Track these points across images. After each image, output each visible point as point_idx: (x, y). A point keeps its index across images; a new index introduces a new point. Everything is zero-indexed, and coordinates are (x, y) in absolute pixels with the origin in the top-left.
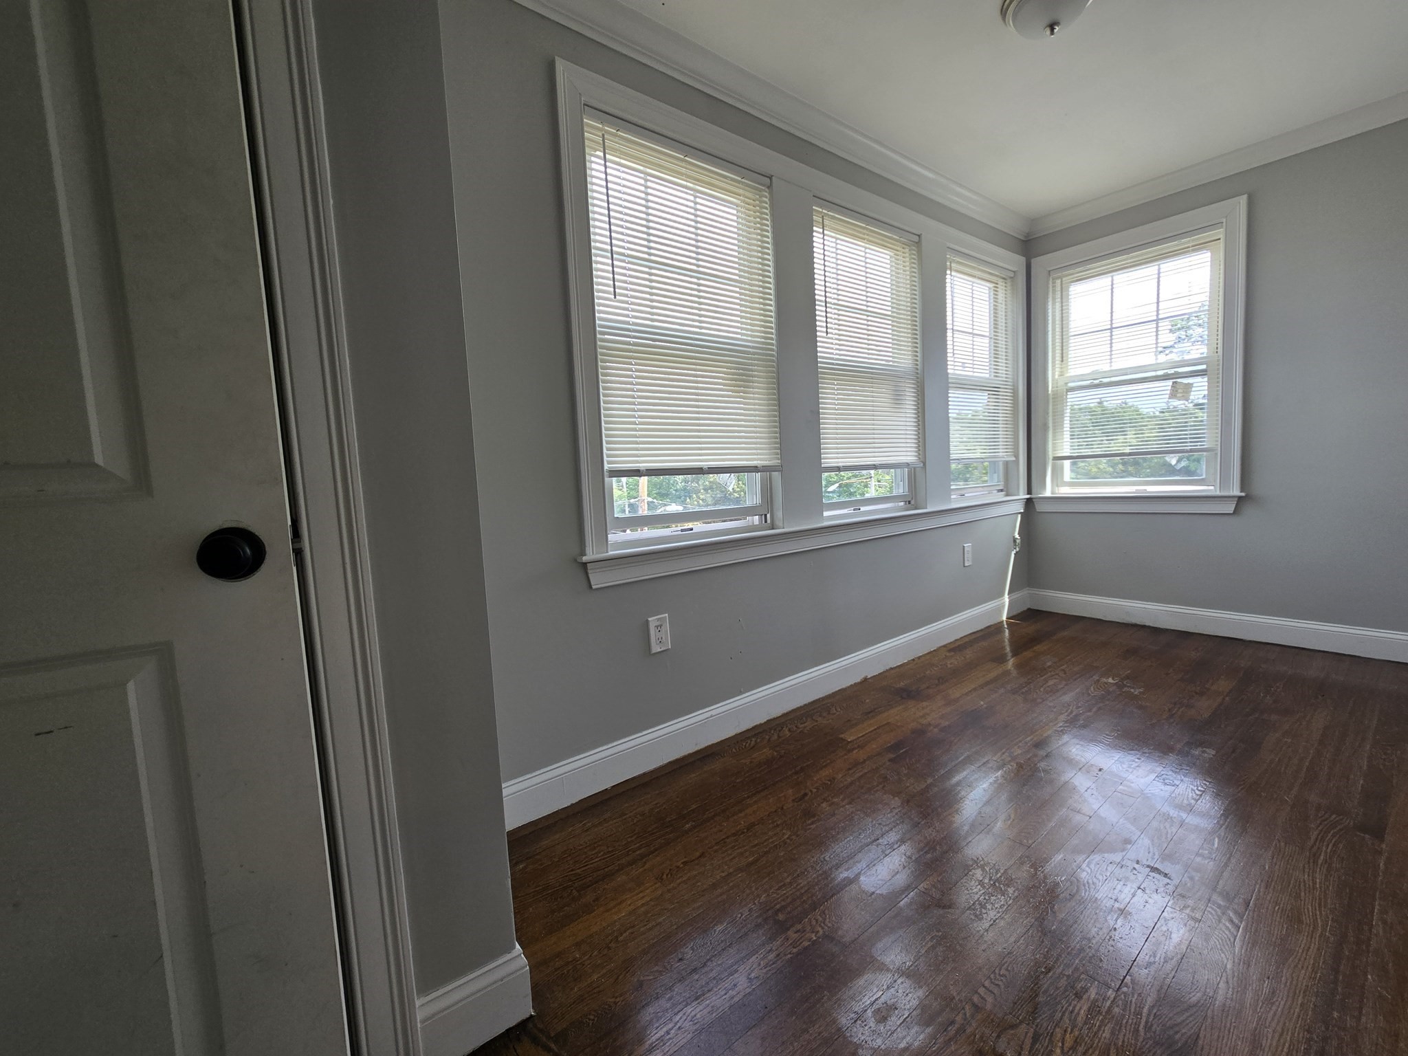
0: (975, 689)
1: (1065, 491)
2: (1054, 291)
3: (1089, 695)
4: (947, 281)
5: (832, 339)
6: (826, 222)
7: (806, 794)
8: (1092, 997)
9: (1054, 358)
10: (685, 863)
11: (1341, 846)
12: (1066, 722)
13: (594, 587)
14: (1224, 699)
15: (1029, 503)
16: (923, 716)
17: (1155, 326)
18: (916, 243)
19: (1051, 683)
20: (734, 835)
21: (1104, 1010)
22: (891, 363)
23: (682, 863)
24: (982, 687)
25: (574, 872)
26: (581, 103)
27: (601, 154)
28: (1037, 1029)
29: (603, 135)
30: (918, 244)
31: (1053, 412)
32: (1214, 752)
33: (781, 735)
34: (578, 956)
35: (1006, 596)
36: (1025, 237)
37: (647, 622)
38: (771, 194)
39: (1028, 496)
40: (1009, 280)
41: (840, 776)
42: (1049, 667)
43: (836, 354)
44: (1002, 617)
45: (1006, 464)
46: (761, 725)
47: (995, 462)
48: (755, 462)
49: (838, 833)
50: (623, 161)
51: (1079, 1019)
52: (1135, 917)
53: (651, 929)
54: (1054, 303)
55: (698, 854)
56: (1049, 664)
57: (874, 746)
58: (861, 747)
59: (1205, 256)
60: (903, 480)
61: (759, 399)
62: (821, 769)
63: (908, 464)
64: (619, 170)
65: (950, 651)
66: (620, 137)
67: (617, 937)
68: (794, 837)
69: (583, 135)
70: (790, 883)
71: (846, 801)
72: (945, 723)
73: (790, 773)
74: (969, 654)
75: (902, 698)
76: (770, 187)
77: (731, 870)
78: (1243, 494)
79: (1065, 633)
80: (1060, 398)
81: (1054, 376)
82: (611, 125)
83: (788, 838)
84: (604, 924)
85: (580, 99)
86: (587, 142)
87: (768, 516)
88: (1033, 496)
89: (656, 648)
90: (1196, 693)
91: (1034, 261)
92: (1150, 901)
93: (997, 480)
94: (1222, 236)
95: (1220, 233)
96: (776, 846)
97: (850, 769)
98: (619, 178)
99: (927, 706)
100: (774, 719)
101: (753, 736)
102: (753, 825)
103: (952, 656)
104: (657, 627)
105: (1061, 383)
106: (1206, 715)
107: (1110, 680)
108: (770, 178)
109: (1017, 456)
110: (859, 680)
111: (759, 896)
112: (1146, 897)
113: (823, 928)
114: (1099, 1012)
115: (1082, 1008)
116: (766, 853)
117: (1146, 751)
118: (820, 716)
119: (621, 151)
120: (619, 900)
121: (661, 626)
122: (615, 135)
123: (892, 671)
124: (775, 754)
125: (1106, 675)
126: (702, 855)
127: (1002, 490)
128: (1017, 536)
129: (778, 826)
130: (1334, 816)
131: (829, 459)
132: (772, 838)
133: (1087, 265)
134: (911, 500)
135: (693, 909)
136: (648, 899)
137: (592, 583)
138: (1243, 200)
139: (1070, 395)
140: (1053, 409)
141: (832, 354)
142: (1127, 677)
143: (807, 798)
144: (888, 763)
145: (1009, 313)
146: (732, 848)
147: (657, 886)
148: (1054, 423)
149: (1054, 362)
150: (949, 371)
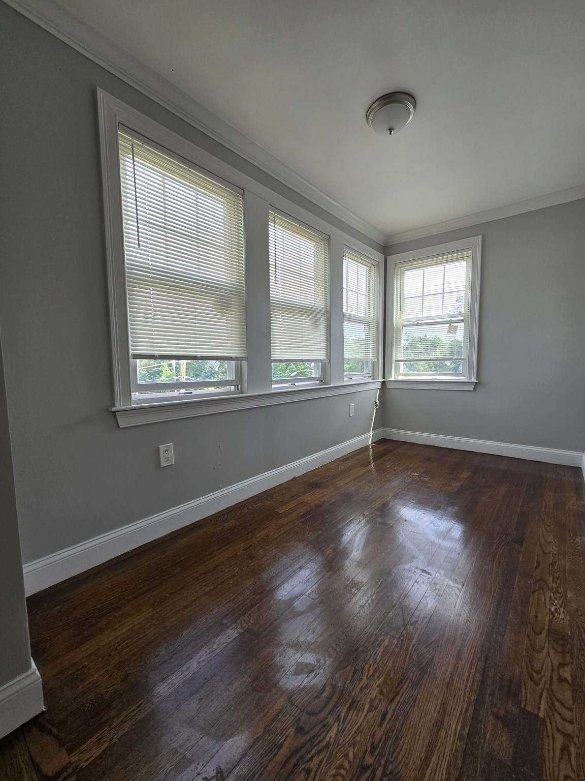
0: (350, 481)
1: (401, 378)
2: (397, 275)
3: (405, 482)
4: (344, 262)
5: (279, 287)
6: (277, 221)
7: (251, 545)
8: (386, 644)
9: (397, 309)
10: (171, 594)
11: (505, 550)
12: (392, 496)
13: (120, 427)
14: (464, 482)
15: (384, 383)
16: (322, 497)
17: (442, 296)
18: (327, 240)
19: (388, 476)
20: (204, 573)
21: (390, 651)
22: (313, 304)
23: (169, 594)
24: (354, 480)
25: (95, 607)
26: (116, 122)
27: (131, 156)
28: (356, 667)
29: (132, 144)
30: (329, 240)
31: (396, 337)
32: (457, 508)
33: (242, 512)
34: (86, 664)
35: (371, 432)
36: (385, 245)
37: (158, 447)
38: (244, 199)
39: (383, 380)
40: (376, 266)
41: (272, 533)
42: (388, 468)
43: (281, 296)
44: (369, 443)
45: (373, 362)
46: (232, 506)
47: (367, 361)
48: (231, 355)
49: (266, 566)
50: (146, 164)
51: (378, 657)
52: (413, 597)
53: (140, 639)
54: (397, 281)
55: (179, 587)
56: (388, 467)
57: (294, 515)
58: (286, 516)
59: (464, 263)
60: (319, 369)
61: (234, 318)
62: (262, 530)
63: (321, 360)
64: (144, 169)
65: (341, 461)
66: (144, 148)
67: (116, 647)
68: (240, 571)
69: (117, 142)
70: (234, 599)
71: (274, 547)
72: (333, 500)
73: (244, 533)
74: (350, 463)
75: (313, 488)
76: (243, 195)
77: (199, 595)
78: (477, 381)
79: (397, 451)
80: (399, 330)
81: (397, 318)
82: (138, 139)
83: (236, 572)
84: (110, 640)
85: (116, 119)
86: (120, 147)
87: (239, 386)
88: (385, 380)
89: (164, 464)
90: (453, 479)
91: (388, 258)
92: (420, 588)
93: (368, 371)
94: (471, 254)
95: (470, 253)
96: (228, 578)
97: (278, 529)
98: (144, 173)
99: (325, 491)
100: (240, 503)
101: (226, 513)
102: (217, 566)
103: (341, 464)
104: (165, 451)
105: (400, 322)
106: (456, 490)
107: (416, 474)
108: (243, 190)
109: (378, 359)
110: (291, 479)
111: (213, 610)
112: (418, 586)
113: (248, 624)
114: (388, 653)
115: (380, 651)
116: (222, 583)
117: (428, 509)
118: (266, 500)
119: (146, 157)
120: (123, 623)
121: (167, 450)
122: (142, 147)
123: (310, 473)
124: (238, 523)
125: (414, 472)
126: (183, 588)
127: (371, 377)
128: (377, 401)
129: (232, 565)
130: (504, 536)
131: (276, 355)
132: (227, 573)
133: (412, 262)
134: (323, 380)
135: (171, 623)
136: (142, 619)
137: (120, 424)
138: (480, 237)
139: (404, 328)
140: (396, 335)
141: (279, 296)
142: (424, 472)
143: (251, 548)
144: (300, 524)
145: (376, 284)
146: (202, 581)
147: (150, 610)
148: (396, 342)
149: (396, 311)
150: (344, 311)
